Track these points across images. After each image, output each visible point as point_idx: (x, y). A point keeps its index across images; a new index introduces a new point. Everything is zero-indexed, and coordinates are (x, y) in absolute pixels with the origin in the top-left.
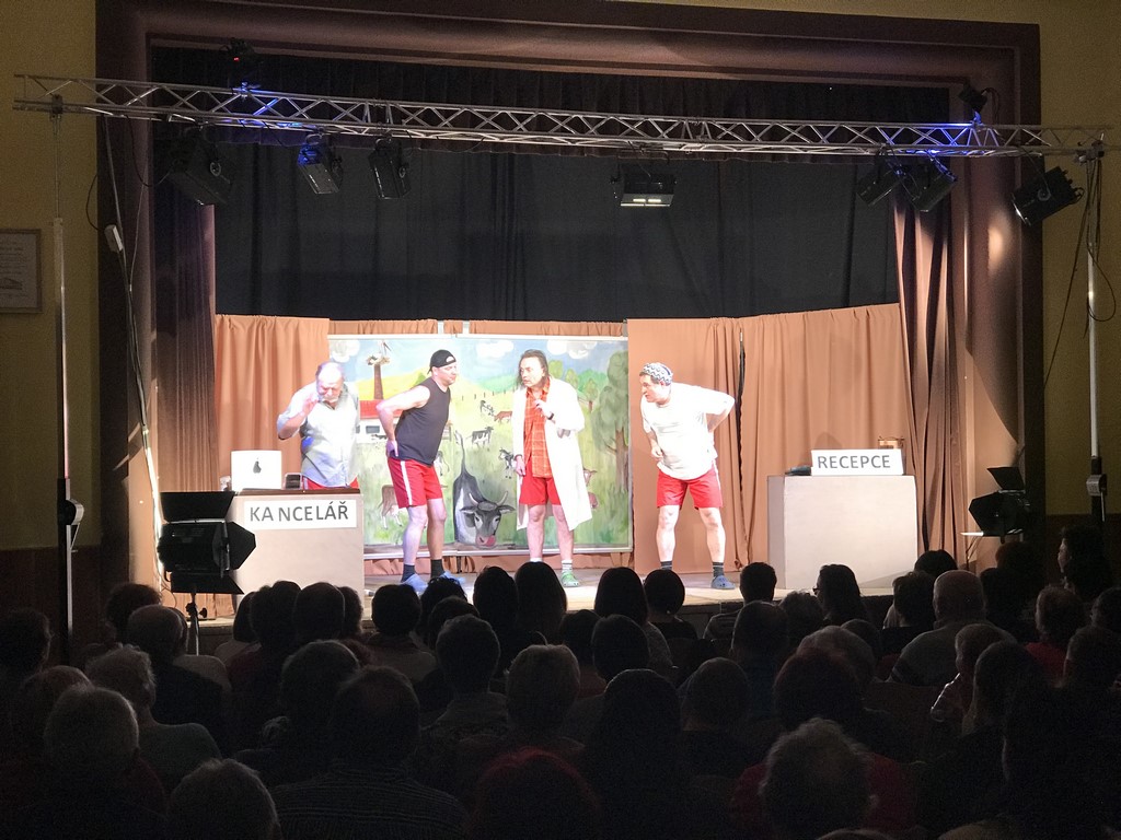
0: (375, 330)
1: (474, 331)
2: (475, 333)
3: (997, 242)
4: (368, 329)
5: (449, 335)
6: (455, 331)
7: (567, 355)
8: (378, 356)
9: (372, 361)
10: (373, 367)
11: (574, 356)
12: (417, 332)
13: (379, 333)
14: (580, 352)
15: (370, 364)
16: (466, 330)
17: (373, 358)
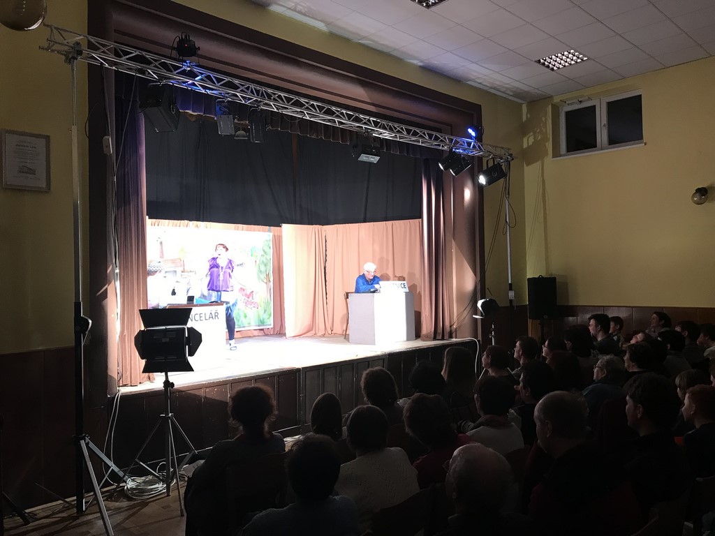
1: (205, 227)
4: (156, 225)
6: (197, 227)
12: (180, 226)
13: (161, 226)
15: (158, 241)
17: (159, 238)
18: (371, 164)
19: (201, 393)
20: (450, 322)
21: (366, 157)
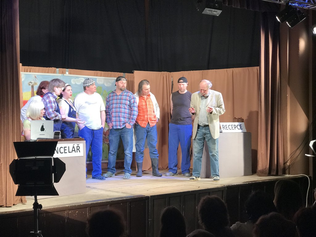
0: (32, 71)
1: (70, 73)
2: (71, 74)
3: (302, 44)
4: (29, 70)
5: (61, 75)
6: (63, 73)
7: (104, 84)
8: (33, 82)
9: (30, 84)
10: (31, 86)
11: (106, 85)
12: (48, 73)
13: (33, 72)
14: (108, 83)
15: (29, 85)
16: (67, 73)
17: (31, 82)
18: (214, 17)
19: (65, 214)
20: (284, 160)
21: (209, 11)
